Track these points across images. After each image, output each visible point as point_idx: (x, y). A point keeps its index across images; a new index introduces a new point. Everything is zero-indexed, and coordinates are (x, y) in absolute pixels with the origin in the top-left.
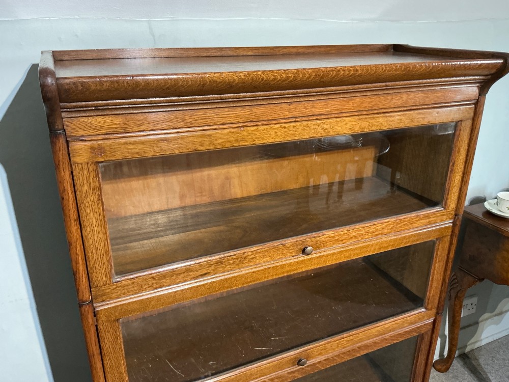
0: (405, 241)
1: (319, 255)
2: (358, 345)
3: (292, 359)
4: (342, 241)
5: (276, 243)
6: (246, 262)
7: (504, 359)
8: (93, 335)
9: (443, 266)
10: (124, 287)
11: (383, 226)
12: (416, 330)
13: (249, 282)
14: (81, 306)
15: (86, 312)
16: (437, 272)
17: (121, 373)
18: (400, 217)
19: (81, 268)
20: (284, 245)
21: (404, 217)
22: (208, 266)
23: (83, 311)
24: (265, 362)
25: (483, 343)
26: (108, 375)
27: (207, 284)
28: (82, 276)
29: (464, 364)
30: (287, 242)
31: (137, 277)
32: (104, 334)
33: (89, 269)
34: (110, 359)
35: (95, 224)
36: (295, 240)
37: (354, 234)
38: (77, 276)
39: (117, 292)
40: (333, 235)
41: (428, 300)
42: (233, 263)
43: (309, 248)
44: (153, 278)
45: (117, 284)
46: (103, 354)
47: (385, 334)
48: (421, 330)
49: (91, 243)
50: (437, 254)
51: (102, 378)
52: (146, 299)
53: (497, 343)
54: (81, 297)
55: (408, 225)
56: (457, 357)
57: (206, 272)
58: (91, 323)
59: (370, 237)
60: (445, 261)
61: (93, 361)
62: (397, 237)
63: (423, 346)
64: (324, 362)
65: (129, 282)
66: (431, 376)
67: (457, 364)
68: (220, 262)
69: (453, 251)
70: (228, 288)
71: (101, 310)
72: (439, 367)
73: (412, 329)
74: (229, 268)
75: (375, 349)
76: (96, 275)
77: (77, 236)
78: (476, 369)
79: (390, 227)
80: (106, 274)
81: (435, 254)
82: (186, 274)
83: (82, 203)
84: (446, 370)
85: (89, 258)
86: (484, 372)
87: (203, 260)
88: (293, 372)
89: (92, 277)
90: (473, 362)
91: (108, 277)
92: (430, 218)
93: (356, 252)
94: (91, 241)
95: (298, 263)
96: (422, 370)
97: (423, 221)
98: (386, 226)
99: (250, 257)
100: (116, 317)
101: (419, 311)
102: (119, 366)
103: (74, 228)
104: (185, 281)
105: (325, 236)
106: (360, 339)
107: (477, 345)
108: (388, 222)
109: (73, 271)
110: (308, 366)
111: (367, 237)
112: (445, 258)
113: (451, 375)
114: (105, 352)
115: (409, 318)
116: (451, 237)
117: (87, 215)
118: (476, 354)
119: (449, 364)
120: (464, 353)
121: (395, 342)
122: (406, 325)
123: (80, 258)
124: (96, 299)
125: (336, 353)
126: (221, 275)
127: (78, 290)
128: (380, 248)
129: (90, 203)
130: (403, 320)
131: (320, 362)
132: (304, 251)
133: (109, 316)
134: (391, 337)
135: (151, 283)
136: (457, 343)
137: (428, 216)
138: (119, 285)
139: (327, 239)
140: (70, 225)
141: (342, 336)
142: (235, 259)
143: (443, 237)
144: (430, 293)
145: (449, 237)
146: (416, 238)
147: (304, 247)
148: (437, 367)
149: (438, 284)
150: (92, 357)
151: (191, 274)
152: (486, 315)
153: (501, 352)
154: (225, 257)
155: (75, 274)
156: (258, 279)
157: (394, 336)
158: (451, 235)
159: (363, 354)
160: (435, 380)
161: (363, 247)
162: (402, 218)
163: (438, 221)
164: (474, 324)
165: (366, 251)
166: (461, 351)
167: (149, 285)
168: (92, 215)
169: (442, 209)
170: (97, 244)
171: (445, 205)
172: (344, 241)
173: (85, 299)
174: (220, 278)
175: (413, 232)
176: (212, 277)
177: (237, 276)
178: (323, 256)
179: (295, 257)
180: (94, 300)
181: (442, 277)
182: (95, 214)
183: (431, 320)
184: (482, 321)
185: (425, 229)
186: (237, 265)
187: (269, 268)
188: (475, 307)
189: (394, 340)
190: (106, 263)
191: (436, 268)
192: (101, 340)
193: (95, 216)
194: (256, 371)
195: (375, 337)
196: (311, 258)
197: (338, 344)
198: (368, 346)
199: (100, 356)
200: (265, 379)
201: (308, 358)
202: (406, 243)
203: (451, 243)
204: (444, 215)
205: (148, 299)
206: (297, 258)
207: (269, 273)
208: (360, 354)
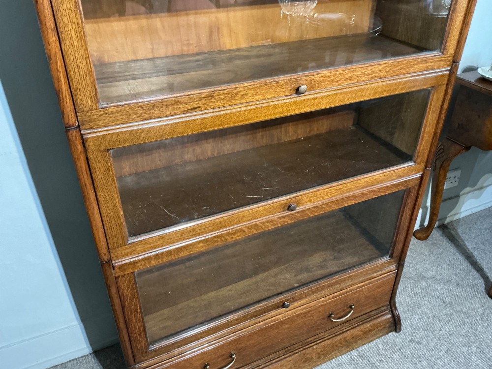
0: (400, 87)
1: (313, 96)
2: (346, 195)
3: (282, 204)
4: (337, 82)
5: (269, 80)
6: (237, 98)
7: (481, 229)
8: (84, 163)
9: (436, 117)
10: (112, 114)
11: (380, 67)
12: (403, 184)
13: (241, 121)
14: (67, 131)
15: (74, 137)
16: (430, 124)
17: (115, 206)
18: (398, 59)
19: (64, 87)
20: (277, 83)
21: (401, 60)
22: (198, 99)
23: (70, 136)
24: (257, 206)
25: (462, 215)
26: (103, 208)
27: (197, 119)
28: (66, 97)
29: (443, 233)
30: (280, 79)
31: (124, 105)
32: (95, 165)
33: (73, 90)
34: (103, 191)
35: (74, 37)
36: (289, 78)
37: (350, 75)
38: (61, 95)
39: (105, 120)
40: (328, 75)
41: (418, 153)
42: (224, 99)
43: (302, 87)
44: (141, 107)
45: (104, 110)
46: (95, 185)
47: (372, 186)
48: (408, 185)
49: (72, 60)
50: (431, 105)
51: (96, 210)
52: (135, 130)
53: (475, 215)
54: (66, 121)
55: (405, 69)
56: (437, 227)
57: (196, 106)
58: (80, 150)
59: (366, 79)
60: (438, 113)
61: (86, 190)
62: (393, 82)
63: (409, 201)
64: (313, 209)
65: (116, 109)
66: (411, 243)
67: (436, 234)
68: (210, 96)
69: (448, 102)
70: (219, 125)
71: (90, 138)
72: (418, 235)
73: (400, 182)
74: (220, 104)
75: (363, 200)
76: (80, 97)
77: (56, 48)
78: (454, 237)
79: (387, 70)
80: (91, 98)
81: (429, 104)
82: (176, 106)
83: (58, 10)
84: (426, 238)
85: (71, 77)
86: (462, 239)
87: (193, 92)
88: (283, 217)
89: (77, 100)
90: (452, 231)
91: (94, 101)
92: (428, 62)
93: (351, 95)
94: (72, 58)
95: (291, 104)
96: (406, 225)
97: (420, 65)
98: (383, 68)
99: (242, 93)
100: (106, 146)
101: (408, 165)
102: (113, 199)
103: (52, 39)
104: (175, 114)
105: (320, 75)
106: (348, 189)
107: (456, 217)
108: (385, 64)
109: (56, 91)
110: (297, 212)
111: (363, 79)
112: (439, 110)
113: (430, 243)
114: (97, 183)
115: (398, 171)
116: (446, 86)
117: (65, 25)
118: (455, 225)
119: (429, 232)
120: (444, 224)
121: (382, 194)
122: (394, 178)
123: (61, 75)
124: (83, 125)
125: (325, 201)
126: (212, 111)
127: (63, 113)
128: (375, 93)
129: (67, 11)
130: (392, 172)
131: (309, 209)
132: (297, 91)
133: (98, 145)
134: (379, 189)
135: (139, 112)
136: (438, 212)
137: (426, 61)
138: (107, 111)
139: (322, 79)
140: (48, 34)
141: (332, 185)
142: (226, 94)
143: (439, 85)
144: (420, 147)
145: (445, 86)
146: (412, 84)
147: (297, 86)
148: (417, 235)
149: (429, 137)
150: (85, 187)
151: (181, 106)
152: (468, 189)
153: (479, 223)
154: (216, 91)
155: (57, 93)
156: (250, 119)
157: (382, 188)
158: (447, 84)
159: (350, 204)
160: (415, 246)
161: (358, 91)
162: (400, 60)
163: (436, 67)
164: (455, 198)
165: (361, 95)
166: (441, 222)
167: (138, 115)
168: (70, 26)
169: (441, 54)
170: (78, 62)
171: (444, 49)
172: (340, 82)
173: (71, 123)
174: (211, 115)
175: (409, 77)
176: (203, 112)
177: (229, 114)
178: (317, 98)
179: (288, 97)
180: (81, 127)
181: (433, 130)
182: (74, 25)
183: (419, 175)
184: (463, 194)
185: (422, 75)
186: (228, 101)
187: (262, 107)
188: (457, 180)
189: (382, 192)
190: (90, 85)
191: (429, 120)
192: (92, 171)
193: (74, 27)
194: (248, 213)
195: (363, 188)
196: (304, 100)
197: (327, 192)
198: (356, 197)
199: (92, 186)
200: (257, 222)
201: (298, 204)
202: (402, 89)
203: (446, 93)
204: (441, 61)
205: (138, 130)
206: (290, 98)
207: (261, 112)
208: (348, 204)
